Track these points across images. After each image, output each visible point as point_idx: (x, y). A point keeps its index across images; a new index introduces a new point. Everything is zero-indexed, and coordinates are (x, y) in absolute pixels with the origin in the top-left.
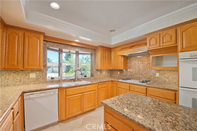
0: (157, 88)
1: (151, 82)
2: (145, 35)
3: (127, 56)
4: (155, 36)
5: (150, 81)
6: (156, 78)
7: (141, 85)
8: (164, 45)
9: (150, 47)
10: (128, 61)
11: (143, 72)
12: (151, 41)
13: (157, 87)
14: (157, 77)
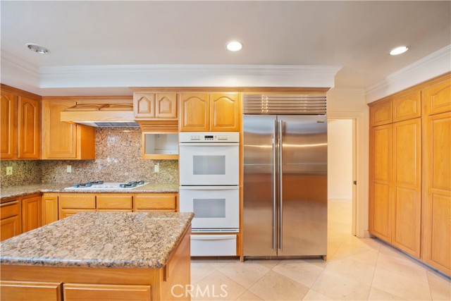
0: (151, 193)
1: (145, 183)
2: (130, 88)
3: (94, 127)
4: (147, 97)
5: (143, 182)
6: (155, 175)
7: (121, 193)
8: (161, 115)
9: (140, 115)
10: (97, 140)
11: (131, 164)
12: (140, 103)
13: (150, 191)
14: (157, 173)
